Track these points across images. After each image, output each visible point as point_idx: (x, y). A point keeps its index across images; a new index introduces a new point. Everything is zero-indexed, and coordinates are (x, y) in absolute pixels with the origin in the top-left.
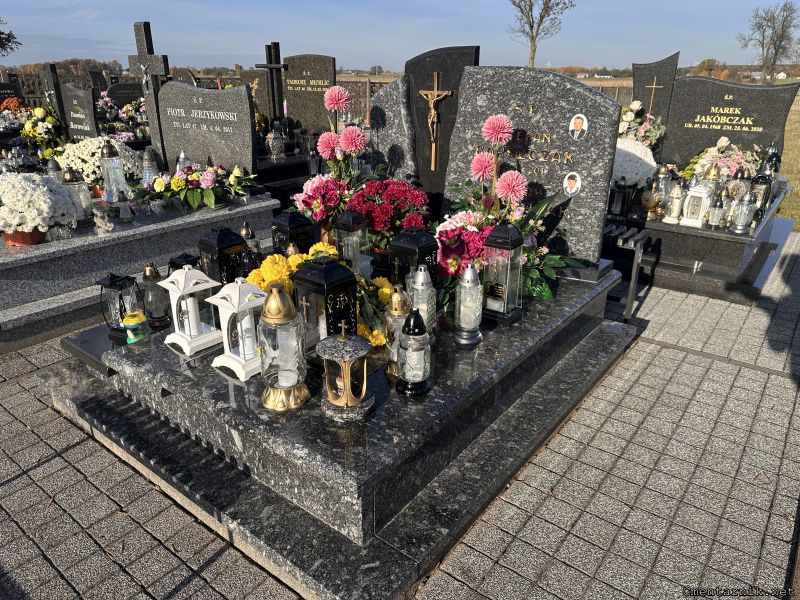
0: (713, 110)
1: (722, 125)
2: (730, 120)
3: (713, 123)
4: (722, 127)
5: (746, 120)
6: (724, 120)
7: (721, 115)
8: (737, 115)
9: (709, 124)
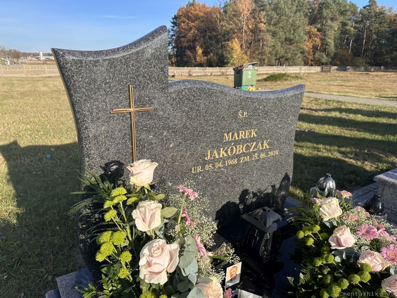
0: (227, 137)
1: (238, 157)
2: (248, 148)
3: (229, 158)
4: (239, 161)
5: (262, 144)
6: (240, 149)
7: (237, 143)
8: (252, 140)
9: (223, 160)
